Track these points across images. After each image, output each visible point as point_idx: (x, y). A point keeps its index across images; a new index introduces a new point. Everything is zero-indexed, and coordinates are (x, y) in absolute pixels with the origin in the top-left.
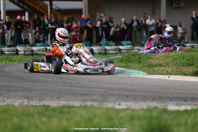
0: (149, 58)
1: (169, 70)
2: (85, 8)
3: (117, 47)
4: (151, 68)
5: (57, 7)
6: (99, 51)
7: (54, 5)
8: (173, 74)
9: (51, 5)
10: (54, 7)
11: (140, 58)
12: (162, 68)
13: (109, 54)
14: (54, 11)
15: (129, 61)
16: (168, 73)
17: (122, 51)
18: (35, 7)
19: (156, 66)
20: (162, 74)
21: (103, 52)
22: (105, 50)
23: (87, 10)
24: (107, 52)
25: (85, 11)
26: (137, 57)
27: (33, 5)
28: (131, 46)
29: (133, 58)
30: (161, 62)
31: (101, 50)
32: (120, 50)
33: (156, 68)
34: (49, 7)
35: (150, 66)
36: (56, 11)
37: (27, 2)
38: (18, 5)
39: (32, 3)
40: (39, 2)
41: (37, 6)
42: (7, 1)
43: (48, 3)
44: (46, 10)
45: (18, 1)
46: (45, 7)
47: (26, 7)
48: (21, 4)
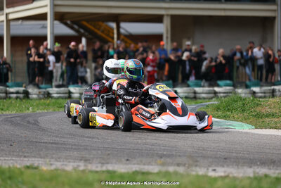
0: (258, 105)
2: (167, 33)
3: (211, 89)
4: (259, 119)
5: (127, 31)
6: (186, 94)
7: (124, 29)
9: (118, 27)
10: (122, 31)
11: (244, 104)
12: (276, 120)
13: (200, 99)
14: (122, 37)
15: (229, 109)
17: (219, 95)
18: (96, 30)
19: (267, 116)
20: (275, 128)
21: (192, 95)
22: (195, 93)
23: (169, 36)
24: (198, 95)
25: (167, 38)
26: (240, 104)
27: (92, 28)
28: (231, 88)
29: (235, 105)
30: (274, 111)
31: (188, 93)
32: (215, 93)
33: (267, 120)
34: (115, 31)
35: (259, 116)
36: (126, 36)
37: (85, 23)
38: (72, 28)
39: (91, 25)
40: (100, 23)
41: (99, 29)
42: (57, 22)
43: (114, 25)
44: (111, 34)
45: (71, 21)
46: (109, 31)
47: (82, 31)
48: (76, 27)
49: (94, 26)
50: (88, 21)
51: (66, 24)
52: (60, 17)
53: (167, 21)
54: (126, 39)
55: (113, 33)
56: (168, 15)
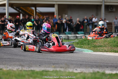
0: (94, 42)
1: (106, 49)
2: (56, 12)
3: (75, 35)
4: (95, 48)
5: (39, 11)
6: (64, 38)
7: (38, 10)
8: (108, 52)
9: (36, 9)
10: (37, 11)
11: (89, 42)
12: (102, 48)
13: (70, 39)
14: (37, 13)
15: (83, 44)
16: (105, 51)
17: (78, 38)
19: (99, 47)
20: (102, 52)
21: (67, 38)
22: (68, 37)
23: (57, 13)
24: (69, 38)
25: (56, 14)
26: (87, 41)
28: (83, 35)
29: (85, 42)
30: (101, 44)
31: (65, 37)
32: (77, 37)
34: (34, 11)
35: (95, 47)
36: (39, 13)
37: (22, 8)
38: (16, 10)
39: (24, 8)
40: (28, 8)
41: (27, 10)
42: (10, 7)
43: (34, 8)
44: (33, 12)
45: (16, 7)
46: (32, 11)
47: (20, 11)
48: (18, 9)
49: (26, 9)
50: (23, 7)
51: (14, 8)
52: (11, 5)
53: (56, 7)
54: (39, 14)
55: (34, 12)
56: (56, 4)
